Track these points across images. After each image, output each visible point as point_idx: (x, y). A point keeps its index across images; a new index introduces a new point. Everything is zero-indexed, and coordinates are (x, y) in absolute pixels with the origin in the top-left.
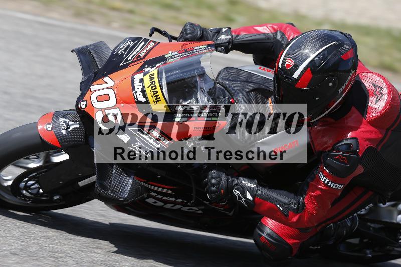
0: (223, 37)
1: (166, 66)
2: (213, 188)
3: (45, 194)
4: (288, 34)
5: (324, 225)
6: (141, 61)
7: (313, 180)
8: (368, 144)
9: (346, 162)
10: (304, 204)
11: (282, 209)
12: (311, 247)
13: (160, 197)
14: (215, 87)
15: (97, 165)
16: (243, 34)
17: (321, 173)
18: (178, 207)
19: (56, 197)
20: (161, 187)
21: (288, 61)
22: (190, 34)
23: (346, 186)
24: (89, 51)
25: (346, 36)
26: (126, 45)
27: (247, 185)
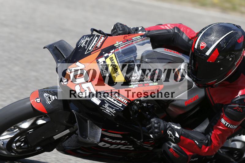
1: (118, 51)
2: (157, 130)
9: (241, 111)
11: (198, 144)
13: (110, 140)
21: (201, 44)
25: (238, 27)
26: (85, 40)
27: (175, 127)
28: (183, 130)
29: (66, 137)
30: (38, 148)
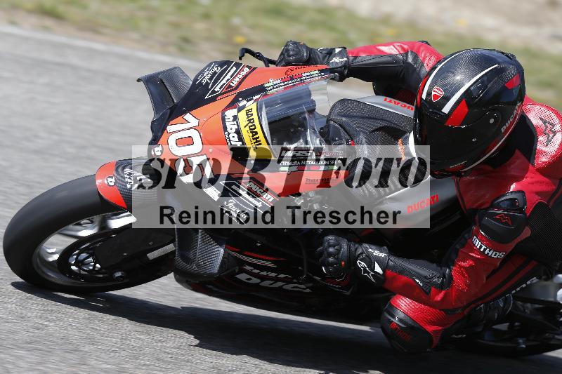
0: (336, 60)
2: (331, 259)
3: (103, 270)
4: (423, 55)
5: (473, 306)
6: (233, 93)
7: (463, 246)
8: (537, 199)
9: (510, 223)
10: (451, 276)
11: (421, 285)
12: (454, 336)
14: (328, 126)
15: (178, 231)
16: (362, 55)
17: (475, 237)
18: (279, 284)
19: (118, 274)
20: (260, 259)
21: (434, 91)
22: (293, 55)
23: (509, 254)
24: (161, 80)
25: (509, 58)
27: (374, 254)
28: (392, 258)
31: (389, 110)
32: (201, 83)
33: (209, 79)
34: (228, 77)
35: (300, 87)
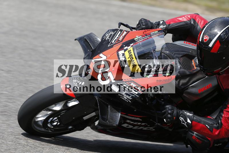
0: (162, 27)
1: (136, 45)
2: (169, 116)
4: (198, 20)
6: (120, 43)
10: (221, 123)
11: (209, 127)
13: (132, 122)
16: (172, 23)
18: (141, 128)
24: (86, 39)
26: (110, 34)
27: (187, 114)
28: (196, 116)
29: (95, 117)
30: (70, 127)
31: (187, 47)
32: (105, 39)
33: (109, 38)
34: (117, 36)
35: (150, 39)
